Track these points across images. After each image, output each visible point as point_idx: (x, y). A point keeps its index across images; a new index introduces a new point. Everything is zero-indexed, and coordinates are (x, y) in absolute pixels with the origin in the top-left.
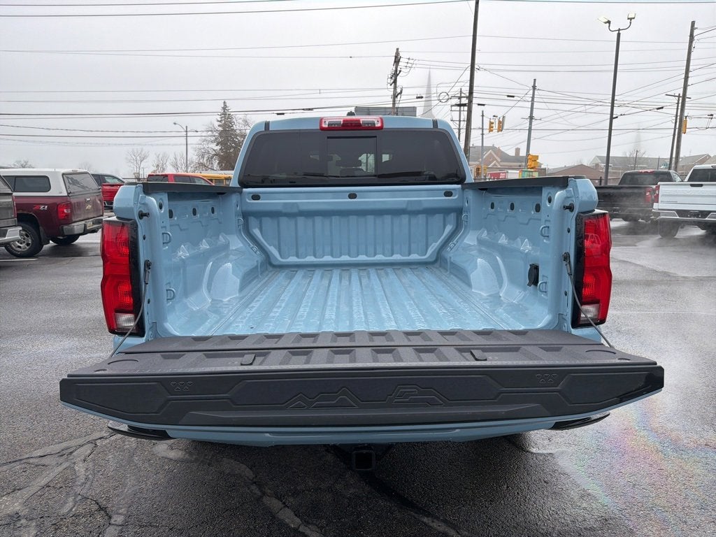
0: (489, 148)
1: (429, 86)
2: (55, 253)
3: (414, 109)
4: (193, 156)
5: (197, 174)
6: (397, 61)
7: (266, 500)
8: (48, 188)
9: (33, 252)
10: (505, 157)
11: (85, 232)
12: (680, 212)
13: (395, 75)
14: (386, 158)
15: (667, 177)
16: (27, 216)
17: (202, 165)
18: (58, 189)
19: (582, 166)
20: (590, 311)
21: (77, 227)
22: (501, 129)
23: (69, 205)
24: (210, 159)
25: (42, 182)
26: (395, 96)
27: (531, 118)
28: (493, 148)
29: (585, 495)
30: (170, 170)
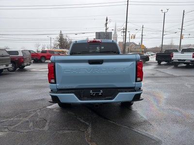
0: (131, 43)
1: (116, 27)
2: (19, 71)
3: (111, 33)
4: (53, 45)
5: (54, 50)
6: (107, 20)
7: (78, 118)
8: (18, 54)
9: (14, 70)
10: (136, 45)
11: (27, 65)
12: (179, 60)
13: (106, 24)
14: (103, 48)
15: (176, 51)
16: (13, 61)
17: (55, 47)
18: (21, 54)
19: (157, 47)
20: (139, 79)
21: (25, 64)
22: (134, 38)
23: (23, 59)
24: (57, 46)
25: (17, 53)
26: (106, 29)
27: (142, 35)
28: (133, 43)
29: (142, 117)
30: (46, 49)
